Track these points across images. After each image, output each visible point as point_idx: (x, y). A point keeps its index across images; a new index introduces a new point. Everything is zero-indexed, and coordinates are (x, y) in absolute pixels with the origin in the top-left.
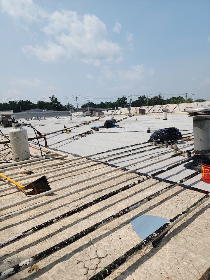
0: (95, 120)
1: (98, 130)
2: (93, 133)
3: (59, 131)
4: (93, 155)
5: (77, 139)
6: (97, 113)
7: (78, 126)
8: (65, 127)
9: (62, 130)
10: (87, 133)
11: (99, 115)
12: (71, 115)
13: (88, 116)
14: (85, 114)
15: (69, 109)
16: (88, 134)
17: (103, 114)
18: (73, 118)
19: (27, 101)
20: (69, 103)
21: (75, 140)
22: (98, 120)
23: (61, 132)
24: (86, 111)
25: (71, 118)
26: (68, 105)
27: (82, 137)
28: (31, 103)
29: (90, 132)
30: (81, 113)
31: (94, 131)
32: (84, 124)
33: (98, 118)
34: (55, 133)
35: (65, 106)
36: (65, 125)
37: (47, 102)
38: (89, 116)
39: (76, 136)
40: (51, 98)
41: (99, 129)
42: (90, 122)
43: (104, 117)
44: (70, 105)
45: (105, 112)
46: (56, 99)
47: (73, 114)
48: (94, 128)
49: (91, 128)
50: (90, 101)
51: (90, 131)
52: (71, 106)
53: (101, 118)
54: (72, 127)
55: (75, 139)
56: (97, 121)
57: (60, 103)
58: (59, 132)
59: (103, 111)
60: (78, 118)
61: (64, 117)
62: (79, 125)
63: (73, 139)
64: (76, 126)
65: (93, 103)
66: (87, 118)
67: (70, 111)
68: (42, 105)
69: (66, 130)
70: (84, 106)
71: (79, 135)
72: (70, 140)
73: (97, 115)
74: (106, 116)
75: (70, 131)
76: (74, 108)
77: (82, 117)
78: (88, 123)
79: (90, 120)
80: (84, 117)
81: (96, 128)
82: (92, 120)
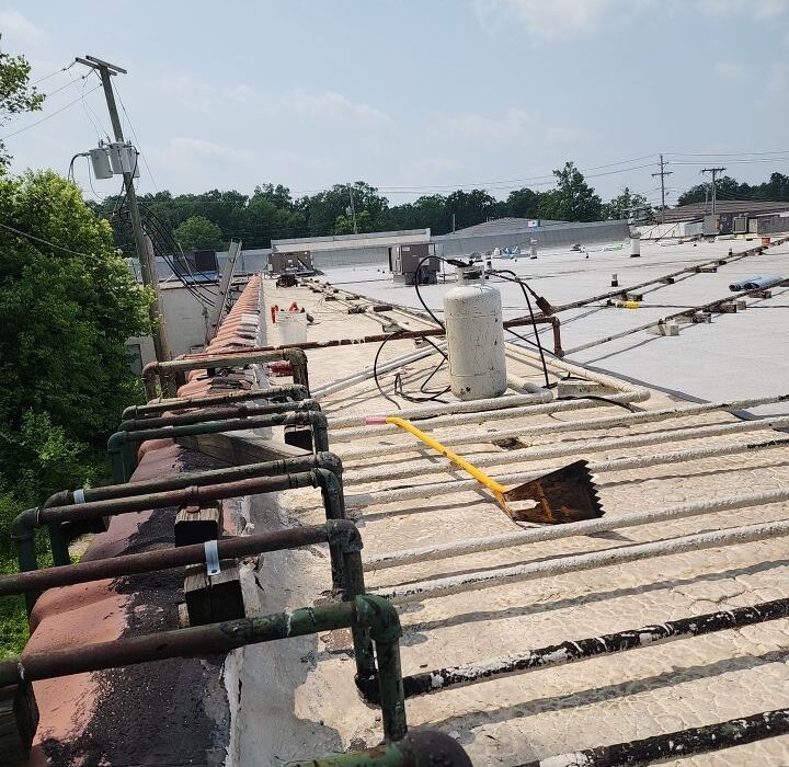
0: (745, 254)
1: (767, 296)
2: (744, 306)
3: (595, 299)
4: (765, 401)
5: (675, 334)
6: (754, 225)
7: (670, 281)
8: (615, 284)
9: (608, 296)
10: (719, 308)
11: (764, 229)
12: (637, 236)
13: (708, 237)
14: (698, 228)
15: (627, 213)
16: (723, 312)
17: (784, 225)
18: (645, 248)
19: (474, 192)
20: (627, 190)
21: (664, 335)
22: (760, 251)
23: (604, 302)
24: (699, 219)
25: (637, 247)
26: (625, 199)
27: (695, 322)
28: (488, 198)
29: (728, 303)
30: (680, 229)
31: (748, 300)
32: (697, 270)
33: (758, 243)
34: (580, 305)
35: (613, 201)
36: (615, 276)
37: (543, 190)
38: (714, 236)
39: (671, 318)
40: (558, 173)
41: (774, 291)
42: (722, 263)
43: (787, 240)
44: (632, 198)
46: (579, 178)
47: (645, 231)
48: (748, 286)
49: (732, 288)
50: (719, 176)
51: (731, 300)
52: (635, 202)
53: (773, 244)
54: (646, 284)
55: (668, 332)
56: (756, 258)
57: (591, 191)
58: (596, 303)
60: (666, 246)
61: (607, 246)
62: (676, 275)
63: (656, 328)
64: (661, 281)
65: (734, 182)
66: (703, 245)
67: (630, 221)
68: (524, 204)
69: (624, 294)
70: (693, 198)
71: (683, 314)
72: (643, 335)
73: (756, 230)
75: (639, 298)
76: (648, 209)
77: (681, 243)
78: (713, 265)
79: (723, 255)
80: (693, 243)
81: (757, 286)
82: (730, 254)
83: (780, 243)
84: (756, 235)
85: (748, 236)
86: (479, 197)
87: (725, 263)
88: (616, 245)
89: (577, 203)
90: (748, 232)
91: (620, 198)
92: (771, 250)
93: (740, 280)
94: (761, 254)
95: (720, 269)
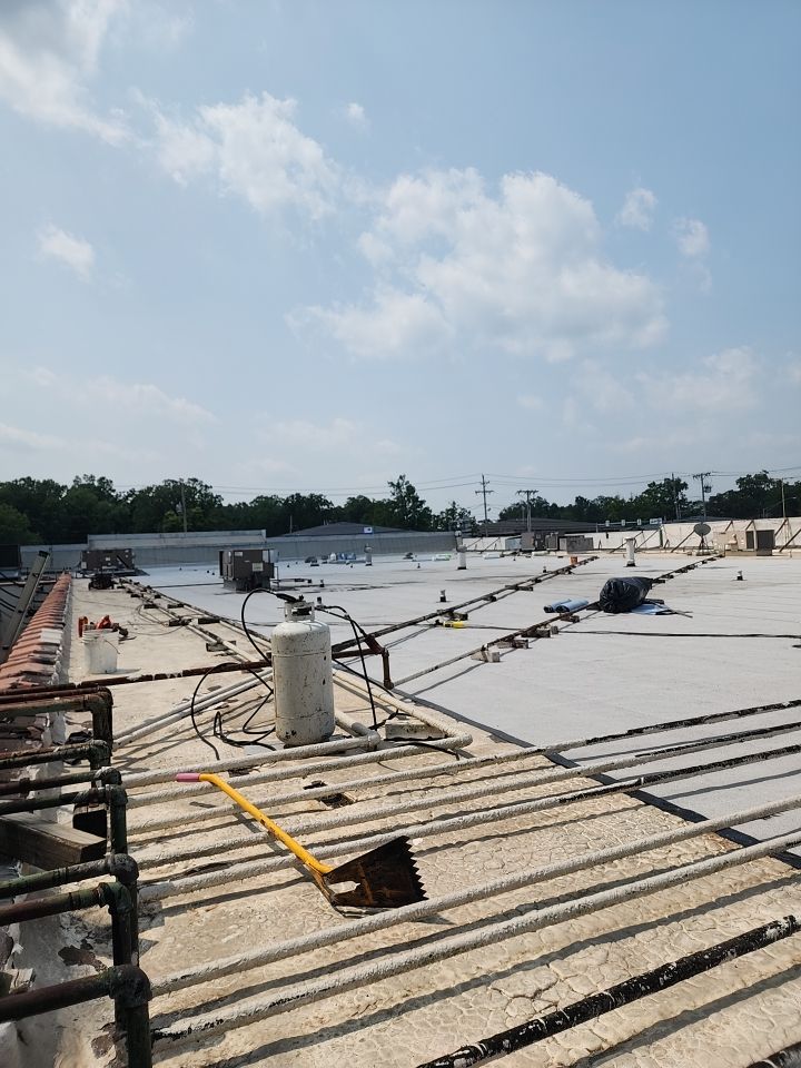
0: (557, 573)
1: (576, 620)
2: (556, 632)
3: (424, 619)
4: (575, 745)
5: (496, 660)
6: (563, 543)
7: (492, 598)
8: (443, 600)
9: (435, 615)
10: (535, 632)
11: (572, 548)
12: (464, 550)
13: (525, 552)
14: (516, 543)
15: (455, 524)
16: (539, 636)
17: (589, 545)
18: (472, 561)
19: (312, 496)
20: (454, 503)
21: (486, 661)
22: (568, 570)
23: (433, 621)
24: (517, 534)
25: (463, 560)
26: (452, 511)
27: (515, 647)
28: (326, 503)
29: (542, 629)
30: (502, 542)
31: (559, 624)
32: (516, 588)
33: (567, 562)
35: (442, 513)
36: (443, 592)
37: (379, 498)
38: (530, 551)
39: (493, 644)
40: (392, 484)
41: (581, 614)
43: (592, 559)
44: (459, 511)
45: (598, 537)
46: (411, 489)
47: (468, 542)
48: (560, 609)
49: (547, 610)
50: (532, 497)
51: (545, 623)
52: (461, 515)
53: (580, 563)
54: (471, 602)
55: (490, 659)
56: (566, 577)
57: (422, 502)
58: (425, 622)
59: (587, 536)
60: (491, 560)
61: (437, 556)
62: (498, 593)
63: (479, 654)
64: (485, 599)
65: (545, 503)
66: (522, 559)
67: (457, 533)
68: (360, 511)
69: (450, 613)
70: (511, 515)
71: (503, 639)
72: (469, 662)
73: (565, 548)
74: (600, 554)
75: (465, 617)
76: (473, 522)
77: (503, 556)
78: (530, 583)
79: (538, 572)
80: (513, 557)
81: (568, 610)
82: (545, 571)
83: (585, 562)
84: (565, 553)
85: (559, 553)
86: (316, 501)
87: (540, 581)
88: (444, 555)
89: (410, 512)
90: (559, 550)
91: (448, 510)
92: (579, 569)
93: (552, 603)
94: (570, 573)
95: (536, 587)
